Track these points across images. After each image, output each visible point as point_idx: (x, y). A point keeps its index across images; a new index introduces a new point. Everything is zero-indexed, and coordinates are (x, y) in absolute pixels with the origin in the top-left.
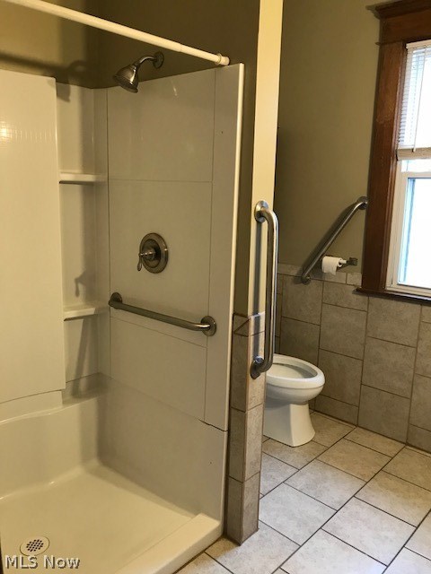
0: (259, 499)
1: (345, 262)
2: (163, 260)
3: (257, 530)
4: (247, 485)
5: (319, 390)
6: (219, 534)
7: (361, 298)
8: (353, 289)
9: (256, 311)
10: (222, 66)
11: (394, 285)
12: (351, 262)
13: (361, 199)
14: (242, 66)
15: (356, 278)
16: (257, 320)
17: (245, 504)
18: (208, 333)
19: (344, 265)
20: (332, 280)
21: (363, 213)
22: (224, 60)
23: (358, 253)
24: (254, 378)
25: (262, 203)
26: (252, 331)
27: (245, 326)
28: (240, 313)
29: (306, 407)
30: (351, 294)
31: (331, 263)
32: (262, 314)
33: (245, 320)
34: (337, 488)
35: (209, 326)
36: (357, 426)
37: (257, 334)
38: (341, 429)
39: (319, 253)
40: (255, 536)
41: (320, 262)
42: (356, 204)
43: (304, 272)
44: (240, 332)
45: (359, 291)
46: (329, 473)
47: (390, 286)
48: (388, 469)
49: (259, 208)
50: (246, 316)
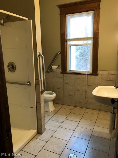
0: (45, 123)
1: (57, 66)
2: (14, 69)
3: (45, 130)
4: (42, 120)
5: (55, 97)
6: (37, 133)
7: (62, 75)
8: (60, 73)
9: (41, 79)
10: (26, 20)
11: (69, 71)
12: (59, 66)
13: (59, 51)
14: (31, 20)
15: (60, 70)
16: (41, 80)
17: (42, 125)
18: (29, 85)
19: (57, 67)
20: (55, 71)
21: (60, 55)
22: (27, 19)
23: (60, 64)
24: (42, 94)
25: (39, 53)
26: (40, 83)
27: (39, 82)
28: (37, 79)
29: (52, 102)
30: (59, 74)
31: (54, 67)
32: (42, 79)
33: (38, 81)
34: (61, 118)
35: (29, 84)
36: (64, 105)
37: (41, 84)
38: (60, 106)
39: (51, 65)
40: (45, 132)
41: (52, 67)
42: (58, 53)
43: (48, 70)
44: (37, 84)
45: (61, 73)
46: (59, 116)
47: (68, 71)
48: (72, 112)
49: (39, 54)
50: (39, 80)
